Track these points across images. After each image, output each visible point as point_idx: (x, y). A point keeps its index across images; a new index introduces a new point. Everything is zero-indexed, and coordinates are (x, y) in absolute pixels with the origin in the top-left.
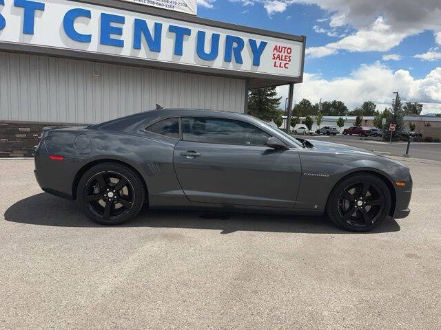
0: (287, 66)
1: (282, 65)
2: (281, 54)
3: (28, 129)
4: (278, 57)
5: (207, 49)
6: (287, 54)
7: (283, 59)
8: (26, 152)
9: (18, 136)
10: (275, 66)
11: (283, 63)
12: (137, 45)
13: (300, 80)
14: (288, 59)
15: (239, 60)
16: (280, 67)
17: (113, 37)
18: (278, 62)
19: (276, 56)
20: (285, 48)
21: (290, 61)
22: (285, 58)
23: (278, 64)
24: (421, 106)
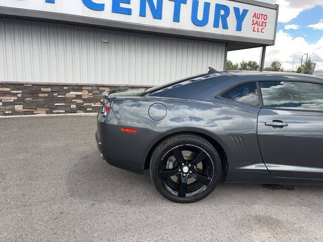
0: (263, 31)
1: (260, 30)
2: (258, 20)
3: (49, 90)
4: (256, 23)
5: (200, 17)
6: (264, 21)
7: (261, 24)
8: (48, 109)
9: (40, 95)
10: (254, 31)
11: (260, 28)
12: (142, 14)
13: (272, 43)
14: (264, 24)
15: (225, 26)
16: (258, 31)
17: (122, 5)
18: (256, 27)
19: (255, 22)
20: (262, 15)
21: (265, 26)
22: (262, 24)
23: (256, 29)
24: (315, 64)
